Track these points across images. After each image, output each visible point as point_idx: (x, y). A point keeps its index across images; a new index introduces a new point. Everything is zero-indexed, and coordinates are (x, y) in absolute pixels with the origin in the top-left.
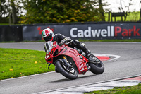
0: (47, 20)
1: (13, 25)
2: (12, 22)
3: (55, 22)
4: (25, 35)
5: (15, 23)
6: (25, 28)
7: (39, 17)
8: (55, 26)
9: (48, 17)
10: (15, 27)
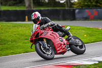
0: (93, 5)
1: (68, 8)
2: (68, 7)
3: (99, 6)
4: (77, 16)
5: (70, 7)
6: (77, 11)
7: (87, 3)
8: (99, 10)
9: (94, 3)
10: (70, 10)
